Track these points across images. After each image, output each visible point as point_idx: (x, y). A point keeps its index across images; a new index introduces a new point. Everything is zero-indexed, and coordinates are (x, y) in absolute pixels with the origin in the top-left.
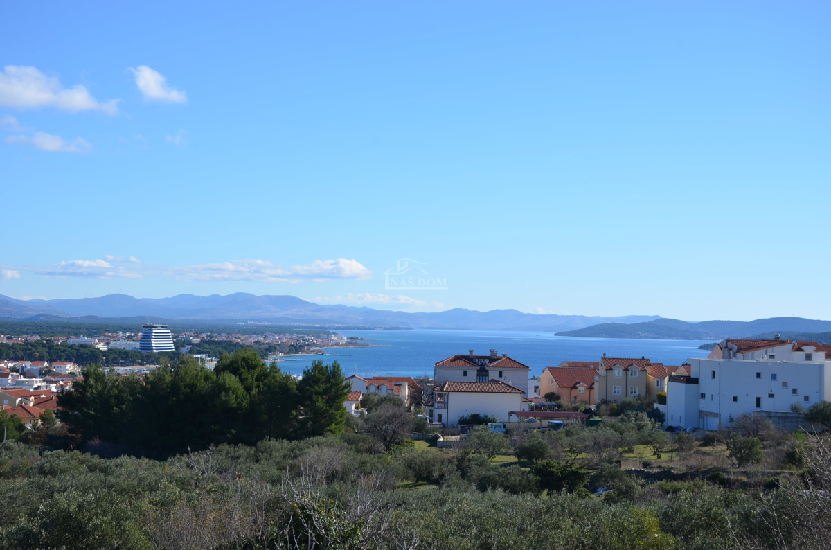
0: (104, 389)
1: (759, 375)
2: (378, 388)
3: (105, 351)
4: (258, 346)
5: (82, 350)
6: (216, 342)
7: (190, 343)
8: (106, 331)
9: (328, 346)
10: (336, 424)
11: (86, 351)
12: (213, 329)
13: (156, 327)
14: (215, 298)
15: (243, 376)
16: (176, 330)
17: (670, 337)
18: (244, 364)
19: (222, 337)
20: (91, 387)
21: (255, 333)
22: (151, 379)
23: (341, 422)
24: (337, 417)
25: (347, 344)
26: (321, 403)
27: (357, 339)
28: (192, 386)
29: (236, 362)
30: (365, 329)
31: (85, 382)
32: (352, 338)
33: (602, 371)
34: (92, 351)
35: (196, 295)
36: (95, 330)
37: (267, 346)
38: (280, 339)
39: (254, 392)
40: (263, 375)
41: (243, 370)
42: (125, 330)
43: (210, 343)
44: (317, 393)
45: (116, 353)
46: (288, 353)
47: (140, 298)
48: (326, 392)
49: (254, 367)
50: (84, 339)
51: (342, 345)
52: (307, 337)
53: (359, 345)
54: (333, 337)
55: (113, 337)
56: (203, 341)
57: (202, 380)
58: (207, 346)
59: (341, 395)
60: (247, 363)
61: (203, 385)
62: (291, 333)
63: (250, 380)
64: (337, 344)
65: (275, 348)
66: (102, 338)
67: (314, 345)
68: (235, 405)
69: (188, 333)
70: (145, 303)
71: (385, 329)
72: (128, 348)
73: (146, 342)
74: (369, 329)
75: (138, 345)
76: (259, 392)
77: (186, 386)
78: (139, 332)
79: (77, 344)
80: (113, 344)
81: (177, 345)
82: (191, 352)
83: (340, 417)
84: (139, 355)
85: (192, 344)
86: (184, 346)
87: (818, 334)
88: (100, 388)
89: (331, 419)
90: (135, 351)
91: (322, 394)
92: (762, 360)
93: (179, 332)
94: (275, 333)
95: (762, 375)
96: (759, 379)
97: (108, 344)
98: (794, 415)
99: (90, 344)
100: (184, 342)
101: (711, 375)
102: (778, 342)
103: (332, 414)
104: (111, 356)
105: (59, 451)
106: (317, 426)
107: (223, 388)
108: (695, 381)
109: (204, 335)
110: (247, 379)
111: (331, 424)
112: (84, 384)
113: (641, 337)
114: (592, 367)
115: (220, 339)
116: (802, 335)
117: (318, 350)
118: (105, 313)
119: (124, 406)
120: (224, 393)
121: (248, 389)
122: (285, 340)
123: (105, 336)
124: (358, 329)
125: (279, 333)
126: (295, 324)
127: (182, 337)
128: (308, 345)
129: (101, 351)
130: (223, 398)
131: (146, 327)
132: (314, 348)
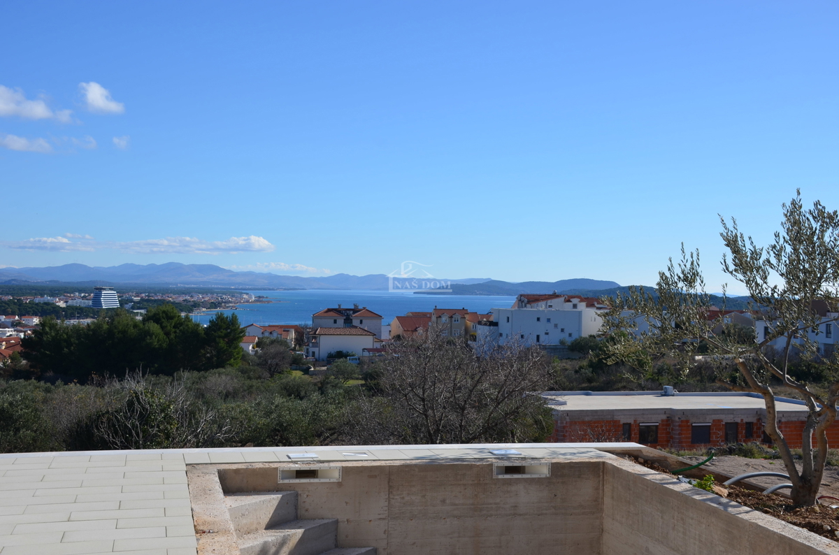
0: (57, 335)
1: (538, 319)
2: (271, 333)
3: (64, 308)
4: (185, 303)
5: (46, 307)
6: (152, 300)
7: (132, 301)
8: (65, 292)
9: (241, 302)
10: (234, 360)
11: (49, 307)
12: (150, 291)
13: (104, 289)
14: (152, 267)
15: (164, 324)
16: (120, 291)
17: (498, 294)
18: (164, 315)
19: (157, 296)
20: (47, 333)
21: (183, 293)
22: (92, 327)
23: (238, 357)
24: (235, 354)
25: (255, 301)
26: (222, 344)
27: (263, 297)
28: (124, 332)
29: (158, 314)
30: (270, 289)
31: (43, 329)
32: (259, 297)
33: (434, 318)
34: (54, 308)
35: (137, 264)
36: (57, 291)
37: (193, 303)
38: (203, 298)
39: (172, 336)
40: (179, 323)
41: (163, 320)
42: (80, 291)
43: (148, 301)
44: (219, 337)
45: (73, 309)
46: (209, 308)
47: (92, 267)
48: (227, 335)
49: (172, 318)
50: (48, 298)
51: (252, 302)
52: (224, 296)
53: (264, 302)
54: (245, 296)
55: (70, 297)
56: (142, 300)
57: (132, 328)
58: (145, 303)
59: (238, 338)
60: (167, 314)
61: (132, 330)
62: (212, 293)
63: (169, 328)
64: (248, 301)
65: (199, 305)
66: (62, 297)
67: (230, 302)
68: (157, 346)
69: (130, 293)
70: (97, 270)
71: (285, 289)
72: (82, 305)
73: (97, 300)
74: (273, 289)
75: (91, 303)
76: (176, 337)
77: (119, 332)
78: (91, 293)
79: (42, 302)
80: (70, 302)
81: (122, 303)
82: (133, 308)
83: (237, 354)
84: (91, 310)
85: (134, 302)
86: (127, 304)
87: (601, 291)
88: (53, 334)
89: (230, 356)
90: (88, 307)
91: (223, 338)
92: (541, 309)
93: (124, 293)
94: (199, 293)
95: (541, 319)
96: (538, 323)
97: (66, 302)
98: (561, 347)
99: (52, 302)
100: (127, 300)
101: (506, 319)
102: (555, 296)
103: (231, 352)
104: (69, 312)
105: (21, 380)
106: (220, 361)
107: (148, 333)
108: (495, 324)
109: (143, 295)
110: (167, 326)
111: (230, 359)
112: (41, 331)
113: (477, 295)
114: (428, 315)
115: (156, 298)
116: (590, 291)
117: (232, 306)
118: (64, 278)
119: (72, 348)
120: (148, 337)
121: (167, 334)
122: (206, 299)
123: (64, 296)
124: (264, 289)
125: (202, 293)
126: (216, 286)
127: (126, 296)
128: (225, 302)
129: (61, 308)
130: (148, 341)
131: (97, 289)
132: (231, 305)
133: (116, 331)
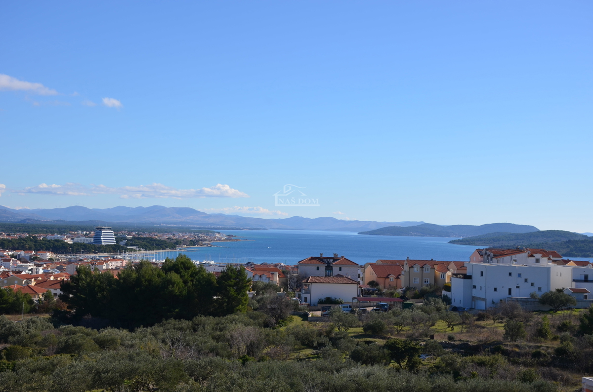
0: (91, 281)
1: (510, 274)
2: (260, 276)
3: (71, 244)
4: (169, 241)
5: (56, 244)
6: (142, 238)
7: (125, 239)
8: (70, 230)
9: (214, 241)
10: (242, 305)
11: (59, 244)
12: (139, 230)
13: (104, 229)
14: (140, 209)
15: (182, 274)
16: (116, 229)
17: (429, 235)
18: (182, 266)
19: (145, 234)
20: (83, 279)
21: (166, 232)
23: (245, 303)
24: (243, 301)
25: (226, 239)
26: (232, 292)
27: (232, 236)
28: (150, 281)
29: (177, 265)
30: (237, 229)
32: (229, 236)
33: (406, 268)
34: (62, 244)
35: (127, 206)
36: (64, 229)
37: (175, 241)
38: (183, 236)
39: (190, 284)
40: (194, 273)
41: (182, 270)
42: (83, 230)
43: (139, 239)
44: (230, 286)
45: (78, 245)
46: (188, 245)
47: (91, 209)
48: (236, 284)
49: (188, 268)
50: (57, 236)
51: (223, 240)
52: (200, 235)
53: (234, 240)
54: (217, 235)
55: (75, 234)
56: (134, 238)
57: (156, 277)
58: (136, 241)
59: (245, 286)
60: (184, 265)
61: (156, 279)
62: (190, 232)
63: (186, 277)
64: (220, 240)
65: (180, 242)
66: (68, 235)
67: (206, 240)
68: (178, 294)
69: (123, 232)
70: (95, 211)
71: (250, 229)
72: (85, 242)
73: (97, 238)
74: (240, 229)
75: (92, 240)
76: (193, 285)
77: (146, 280)
78: (91, 231)
79: (53, 240)
80: (76, 240)
81: (117, 240)
82: (127, 244)
83: (245, 301)
84: (93, 247)
85: (127, 240)
86: (122, 241)
88: (88, 280)
89: (239, 302)
90: (90, 244)
91: (233, 286)
92: (512, 265)
93: (118, 231)
94: (180, 232)
95: (512, 274)
96: (510, 277)
97: (72, 239)
98: (533, 300)
99: (61, 239)
100: (122, 238)
101: (480, 273)
102: (518, 251)
103: (240, 299)
104: (75, 248)
106: (228, 308)
107: (170, 282)
108: (469, 277)
109: (134, 233)
110: (184, 276)
111: (238, 305)
112: (77, 277)
113: (412, 236)
114: (398, 264)
115: (145, 236)
116: (513, 235)
117: (208, 244)
118: (70, 218)
119: (105, 293)
120: (171, 286)
121: (185, 282)
122: (186, 237)
123: (70, 233)
124: (233, 229)
125: (182, 232)
126: (192, 226)
127: (120, 234)
128: (201, 240)
129: (69, 244)
130: (170, 289)
131: (98, 229)
132: (205, 242)
133: (143, 279)
